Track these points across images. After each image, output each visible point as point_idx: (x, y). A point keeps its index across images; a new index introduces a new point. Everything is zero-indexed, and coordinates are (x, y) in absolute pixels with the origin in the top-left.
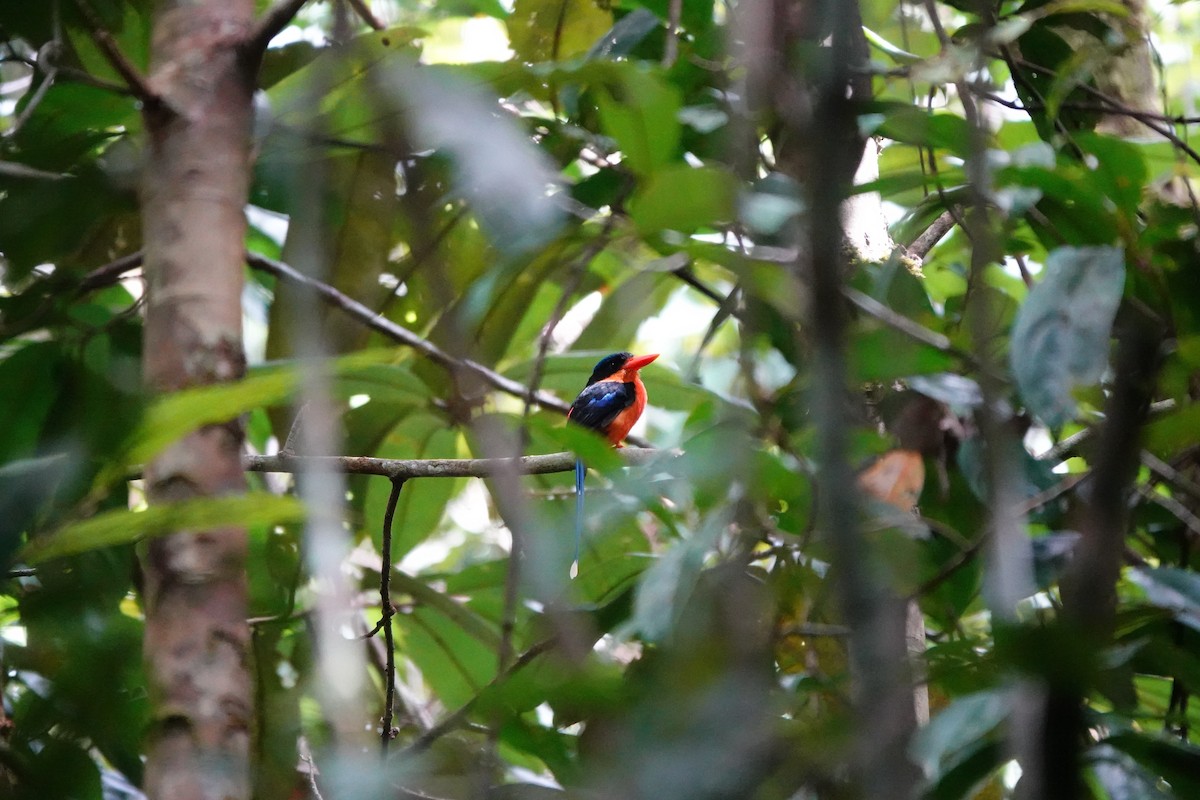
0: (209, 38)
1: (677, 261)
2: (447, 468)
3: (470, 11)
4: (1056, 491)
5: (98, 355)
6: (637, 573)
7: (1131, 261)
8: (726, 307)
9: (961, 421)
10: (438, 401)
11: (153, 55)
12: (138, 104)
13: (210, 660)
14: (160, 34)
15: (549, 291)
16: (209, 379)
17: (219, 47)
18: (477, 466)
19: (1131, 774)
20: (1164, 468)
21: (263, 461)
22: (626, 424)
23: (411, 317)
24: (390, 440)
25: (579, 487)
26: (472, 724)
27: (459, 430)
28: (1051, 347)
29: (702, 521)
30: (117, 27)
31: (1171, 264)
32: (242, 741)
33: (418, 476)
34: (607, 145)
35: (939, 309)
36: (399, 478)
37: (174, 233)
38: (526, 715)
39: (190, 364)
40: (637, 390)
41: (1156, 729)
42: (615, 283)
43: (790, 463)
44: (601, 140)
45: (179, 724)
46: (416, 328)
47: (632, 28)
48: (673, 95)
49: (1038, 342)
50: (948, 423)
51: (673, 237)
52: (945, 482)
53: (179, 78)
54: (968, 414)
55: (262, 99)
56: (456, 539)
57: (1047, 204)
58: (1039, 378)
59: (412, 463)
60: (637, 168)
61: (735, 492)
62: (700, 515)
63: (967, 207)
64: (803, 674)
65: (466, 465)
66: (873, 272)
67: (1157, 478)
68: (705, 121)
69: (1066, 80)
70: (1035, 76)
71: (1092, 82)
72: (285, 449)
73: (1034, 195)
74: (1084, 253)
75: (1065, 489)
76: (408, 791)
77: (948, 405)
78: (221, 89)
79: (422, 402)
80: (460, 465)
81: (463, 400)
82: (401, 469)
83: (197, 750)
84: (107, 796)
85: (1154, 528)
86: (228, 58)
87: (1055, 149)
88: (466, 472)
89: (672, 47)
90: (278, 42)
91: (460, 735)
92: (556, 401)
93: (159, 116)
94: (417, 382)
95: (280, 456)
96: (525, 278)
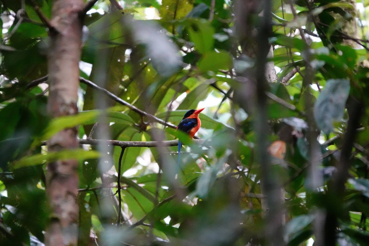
0: (69, 9)
1: (212, 81)
2: (139, 144)
3: (148, 5)
4: (327, 154)
5: (33, 107)
6: (197, 178)
7: (352, 84)
8: (227, 96)
9: (298, 132)
10: (136, 124)
11: (52, 14)
12: (47, 29)
13: (66, 200)
14: (54, 8)
15: (171, 91)
16: (67, 114)
17: (73, 12)
18: (148, 144)
19: (348, 242)
20: (361, 148)
21: (82, 141)
22: (194, 132)
23: (128, 98)
24: (121, 136)
25: (179, 151)
26: (144, 223)
27: (143, 133)
28: (326, 110)
29: (218, 161)
30: (41, 6)
31: (364, 85)
32: (75, 226)
33: (130, 146)
34: (191, 45)
35: (292, 98)
36: (124, 147)
37: (58, 69)
38: (161, 221)
39: (62, 109)
40: (198, 121)
41: (357, 228)
42: (191, 89)
43: (245, 144)
44: (190, 43)
45: (56, 220)
46: (130, 102)
47: (199, 9)
48: (212, 30)
49: (323, 109)
50: (294, 133)
51: (211, 73)
52: (293, 151)
53: (60, 21)
54: (300, 130)
55: (85, 29)
56: (140, 168)
57: (326, 66)
58: (322, 119)
59: (128, 142)
60: (200, 52)
61: (228, 152)
62: (218, 159)
63: (301, 67)
64: (248, 209)
65: (145, 143)
66: (272, 86)
67: (358, 151)
68: (222, 38)
69: (332, 28)
70: (323, 27)
71: (340, 29)
72: (89, 137)
73: (322, 63)
74: (338, 81)
75: (330, 154)
76: (124, 243)
77: (294, 127)
78: (73, 25)
79: (131, 125)
80: (143, 143)
81: (144, 124)
82: (125, 144)
83: (61, 228)
84: (32, 244)
85: (357, 166)
86: (75, 16)
87: (329, 49)
88: (145, 145)
89: (212, 15)
90: (90, 12)
91: (140, 227)
92: (173, 125)
93: (54, 33)
94: (130, 118)
95: (87, 139)
96: (164, 87)
